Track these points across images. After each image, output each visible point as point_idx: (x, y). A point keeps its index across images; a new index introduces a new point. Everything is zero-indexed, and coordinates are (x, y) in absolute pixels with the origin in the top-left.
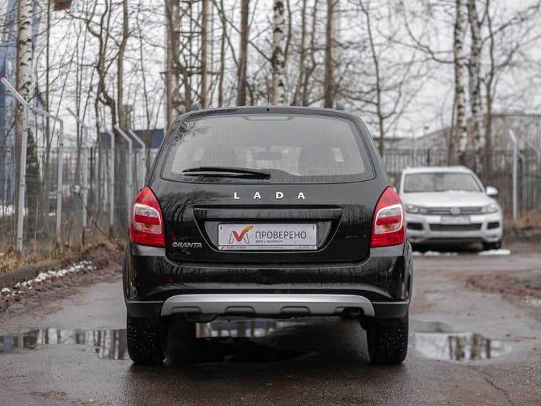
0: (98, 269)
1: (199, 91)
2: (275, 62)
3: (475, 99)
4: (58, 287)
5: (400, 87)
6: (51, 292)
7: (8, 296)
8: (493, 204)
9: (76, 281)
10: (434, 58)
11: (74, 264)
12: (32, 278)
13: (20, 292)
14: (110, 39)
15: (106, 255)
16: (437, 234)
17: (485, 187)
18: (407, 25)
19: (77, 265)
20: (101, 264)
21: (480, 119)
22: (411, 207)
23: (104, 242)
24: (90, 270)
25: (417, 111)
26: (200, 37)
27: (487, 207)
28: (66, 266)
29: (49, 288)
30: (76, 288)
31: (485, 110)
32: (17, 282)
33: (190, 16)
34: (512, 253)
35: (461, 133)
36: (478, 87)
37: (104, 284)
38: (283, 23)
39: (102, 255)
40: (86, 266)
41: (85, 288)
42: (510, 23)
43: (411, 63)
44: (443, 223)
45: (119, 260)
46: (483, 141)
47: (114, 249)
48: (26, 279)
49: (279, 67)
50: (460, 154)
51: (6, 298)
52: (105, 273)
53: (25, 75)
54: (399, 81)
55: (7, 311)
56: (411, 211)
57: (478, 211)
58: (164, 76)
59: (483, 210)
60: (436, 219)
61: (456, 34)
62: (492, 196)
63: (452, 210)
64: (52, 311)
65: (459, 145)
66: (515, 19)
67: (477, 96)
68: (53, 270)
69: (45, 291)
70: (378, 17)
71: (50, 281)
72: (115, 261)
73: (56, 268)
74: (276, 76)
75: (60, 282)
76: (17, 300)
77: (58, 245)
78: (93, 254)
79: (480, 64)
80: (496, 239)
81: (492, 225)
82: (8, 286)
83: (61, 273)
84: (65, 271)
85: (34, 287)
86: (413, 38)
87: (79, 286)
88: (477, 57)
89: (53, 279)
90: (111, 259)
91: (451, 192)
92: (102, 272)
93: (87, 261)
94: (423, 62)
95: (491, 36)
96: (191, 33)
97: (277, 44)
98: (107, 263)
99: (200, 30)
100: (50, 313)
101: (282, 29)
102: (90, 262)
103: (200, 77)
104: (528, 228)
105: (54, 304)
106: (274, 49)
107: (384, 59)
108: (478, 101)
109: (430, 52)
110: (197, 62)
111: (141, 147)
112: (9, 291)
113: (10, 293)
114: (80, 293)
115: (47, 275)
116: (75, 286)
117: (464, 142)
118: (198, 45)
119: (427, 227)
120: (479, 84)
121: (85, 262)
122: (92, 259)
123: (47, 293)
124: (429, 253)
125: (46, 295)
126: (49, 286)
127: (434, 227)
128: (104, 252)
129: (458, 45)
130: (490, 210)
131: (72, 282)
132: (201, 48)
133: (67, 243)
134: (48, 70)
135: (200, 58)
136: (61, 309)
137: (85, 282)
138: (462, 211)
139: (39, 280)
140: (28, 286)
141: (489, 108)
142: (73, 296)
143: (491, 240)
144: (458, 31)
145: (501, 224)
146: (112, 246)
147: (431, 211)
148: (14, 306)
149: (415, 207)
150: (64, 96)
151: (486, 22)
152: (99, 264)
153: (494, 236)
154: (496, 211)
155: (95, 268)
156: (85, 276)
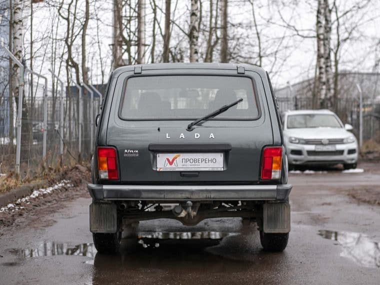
0: (74, 186)
1: (136, 58)
2: (192, 37)
3: (327, 62)
4: (49, 202)
5: (275, 54)
6: (45, 207)
7: (13, 211)
8: (351, 136)
9: (61, 197)
10: (298, 35)
11: (58, 183)
12: (28, 195)
13: (21, 208)
14: (76, 21)
15: (80, 175)
16: (312, 158)
17: (344, 125)
18: (279, 12)
19: (59, 183)
20: (77, 183)
21: (331, 76)
22: (293, 139)
23: (77, 166)
24: (69, 187)
25: (287, 70)
26: (137, 20)
27: (347, 138)
28: (52, 184)
29: (43, 204)
30: (62, 203)
31: (334, 70)
32: (18, 199)
33: (130, 5)
34: (365, 171)
35: (322, 86)
36: (329, 54)
37: (82, 199)
38: (197, 9)
39: (77, 176)
40: (66, 184)
41: (68, 203)
42: (351, 10)
43: (283, 38)
44: (317, 150)
45: (89, 179)
46: (332, 91)
47: (84, 171)
48: (25, 196)
49: (195, 40)
50: (321, 101)
51: (12, 214)
52: (80, 189)
53: (17, 46)
54: (275, 50)
55: (14, 224)
56: (294, 142)
57: (341, 141)
58: (111, 47)
59: (345, 141)
60: (312, 147)
61: (318, 17)
62: (349, 131)
63: (323, 141)
64: (49, 224)
65: (321, 95)
66: (354, 7)
67: (329, 60)
68: (43, 188)
69: (40, 206)
70: (260, 6)
71: (42, 198)
72: (86, 179)
73: (45, 186)
74: (193, 46)
75: (50, 198)
76: (21, 215)
77: (43, 168)
78: (69, 175)
79: (330, 39)
80: (353, 162)
81: (351, 152)
82: (12, 203)
83: (49, 190)
84: (51, 189)
85: (31, 202)
86: (284, 21)
87: (64, 201)
88: (328, 34)
89: (44, 195)
90: (83, 178)
91: (320, 128)
92: (78, 189)
93: (66, 180)
94: (290, 37)
95: (338, 19)
96: (130, 17)
97: (193, 24)
98: (81, 181)
99: (136, 15)
100: (48, 226)
101: (196, 14)
102: (69, 181)
103: (137, 47)
104: (369, 153)
105: (49, 218)
106: (191, 27)
107: (264, 35)
108: (329, 64)
109: (296, 30)
110: (134, 37)
111: (99, 96)
112: (13, 206)
113: (15, 209)
114: (65, 207)
115: (39, 192)
116: (61, 201)
117: (323, 92)
118: (135, 25)
119: (305, 153)
120: (330, 52)
121: (65, 181)
122: (70, 179)
123: (42, 208)
124: (307, 172)
125: (41, 209)
126: (42, 202)
127: (310, 153)
128: (78, 173)
129: (319, 25)
130: (349, 141)
131: (59, 197)
132: (138, 28)
133: (50, 166)
134: (32, 43)
135: (136, 34)
136: (55, 222)
137: (68, 197)
138: (330, 141)
139: (34, 197)
140: (26, 201)
141: (337, 69)
142: (61, 210)
143: (350, 162)
144: (319, 15)
145: (357, 150)
146: (83, 169)
147: (308, 142)
148: (19, 220)
149: (296, 139)
150: (44, 60)
151: (334, 10)
152: (75, 183)
153: (353, 159)
154: (353, 142)
155: (73, 185)
156: (67, 193)
